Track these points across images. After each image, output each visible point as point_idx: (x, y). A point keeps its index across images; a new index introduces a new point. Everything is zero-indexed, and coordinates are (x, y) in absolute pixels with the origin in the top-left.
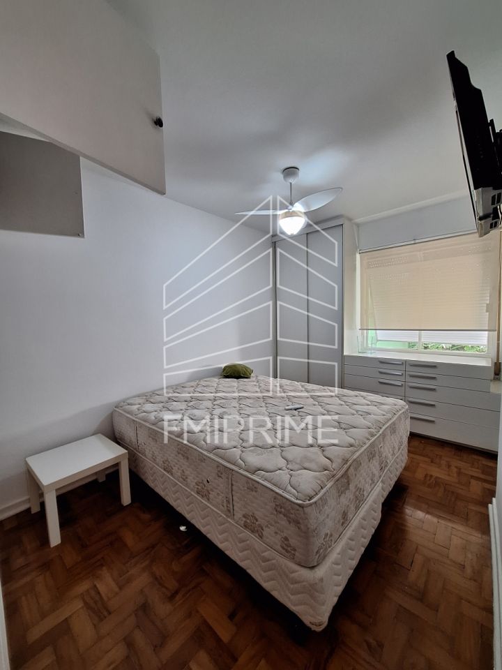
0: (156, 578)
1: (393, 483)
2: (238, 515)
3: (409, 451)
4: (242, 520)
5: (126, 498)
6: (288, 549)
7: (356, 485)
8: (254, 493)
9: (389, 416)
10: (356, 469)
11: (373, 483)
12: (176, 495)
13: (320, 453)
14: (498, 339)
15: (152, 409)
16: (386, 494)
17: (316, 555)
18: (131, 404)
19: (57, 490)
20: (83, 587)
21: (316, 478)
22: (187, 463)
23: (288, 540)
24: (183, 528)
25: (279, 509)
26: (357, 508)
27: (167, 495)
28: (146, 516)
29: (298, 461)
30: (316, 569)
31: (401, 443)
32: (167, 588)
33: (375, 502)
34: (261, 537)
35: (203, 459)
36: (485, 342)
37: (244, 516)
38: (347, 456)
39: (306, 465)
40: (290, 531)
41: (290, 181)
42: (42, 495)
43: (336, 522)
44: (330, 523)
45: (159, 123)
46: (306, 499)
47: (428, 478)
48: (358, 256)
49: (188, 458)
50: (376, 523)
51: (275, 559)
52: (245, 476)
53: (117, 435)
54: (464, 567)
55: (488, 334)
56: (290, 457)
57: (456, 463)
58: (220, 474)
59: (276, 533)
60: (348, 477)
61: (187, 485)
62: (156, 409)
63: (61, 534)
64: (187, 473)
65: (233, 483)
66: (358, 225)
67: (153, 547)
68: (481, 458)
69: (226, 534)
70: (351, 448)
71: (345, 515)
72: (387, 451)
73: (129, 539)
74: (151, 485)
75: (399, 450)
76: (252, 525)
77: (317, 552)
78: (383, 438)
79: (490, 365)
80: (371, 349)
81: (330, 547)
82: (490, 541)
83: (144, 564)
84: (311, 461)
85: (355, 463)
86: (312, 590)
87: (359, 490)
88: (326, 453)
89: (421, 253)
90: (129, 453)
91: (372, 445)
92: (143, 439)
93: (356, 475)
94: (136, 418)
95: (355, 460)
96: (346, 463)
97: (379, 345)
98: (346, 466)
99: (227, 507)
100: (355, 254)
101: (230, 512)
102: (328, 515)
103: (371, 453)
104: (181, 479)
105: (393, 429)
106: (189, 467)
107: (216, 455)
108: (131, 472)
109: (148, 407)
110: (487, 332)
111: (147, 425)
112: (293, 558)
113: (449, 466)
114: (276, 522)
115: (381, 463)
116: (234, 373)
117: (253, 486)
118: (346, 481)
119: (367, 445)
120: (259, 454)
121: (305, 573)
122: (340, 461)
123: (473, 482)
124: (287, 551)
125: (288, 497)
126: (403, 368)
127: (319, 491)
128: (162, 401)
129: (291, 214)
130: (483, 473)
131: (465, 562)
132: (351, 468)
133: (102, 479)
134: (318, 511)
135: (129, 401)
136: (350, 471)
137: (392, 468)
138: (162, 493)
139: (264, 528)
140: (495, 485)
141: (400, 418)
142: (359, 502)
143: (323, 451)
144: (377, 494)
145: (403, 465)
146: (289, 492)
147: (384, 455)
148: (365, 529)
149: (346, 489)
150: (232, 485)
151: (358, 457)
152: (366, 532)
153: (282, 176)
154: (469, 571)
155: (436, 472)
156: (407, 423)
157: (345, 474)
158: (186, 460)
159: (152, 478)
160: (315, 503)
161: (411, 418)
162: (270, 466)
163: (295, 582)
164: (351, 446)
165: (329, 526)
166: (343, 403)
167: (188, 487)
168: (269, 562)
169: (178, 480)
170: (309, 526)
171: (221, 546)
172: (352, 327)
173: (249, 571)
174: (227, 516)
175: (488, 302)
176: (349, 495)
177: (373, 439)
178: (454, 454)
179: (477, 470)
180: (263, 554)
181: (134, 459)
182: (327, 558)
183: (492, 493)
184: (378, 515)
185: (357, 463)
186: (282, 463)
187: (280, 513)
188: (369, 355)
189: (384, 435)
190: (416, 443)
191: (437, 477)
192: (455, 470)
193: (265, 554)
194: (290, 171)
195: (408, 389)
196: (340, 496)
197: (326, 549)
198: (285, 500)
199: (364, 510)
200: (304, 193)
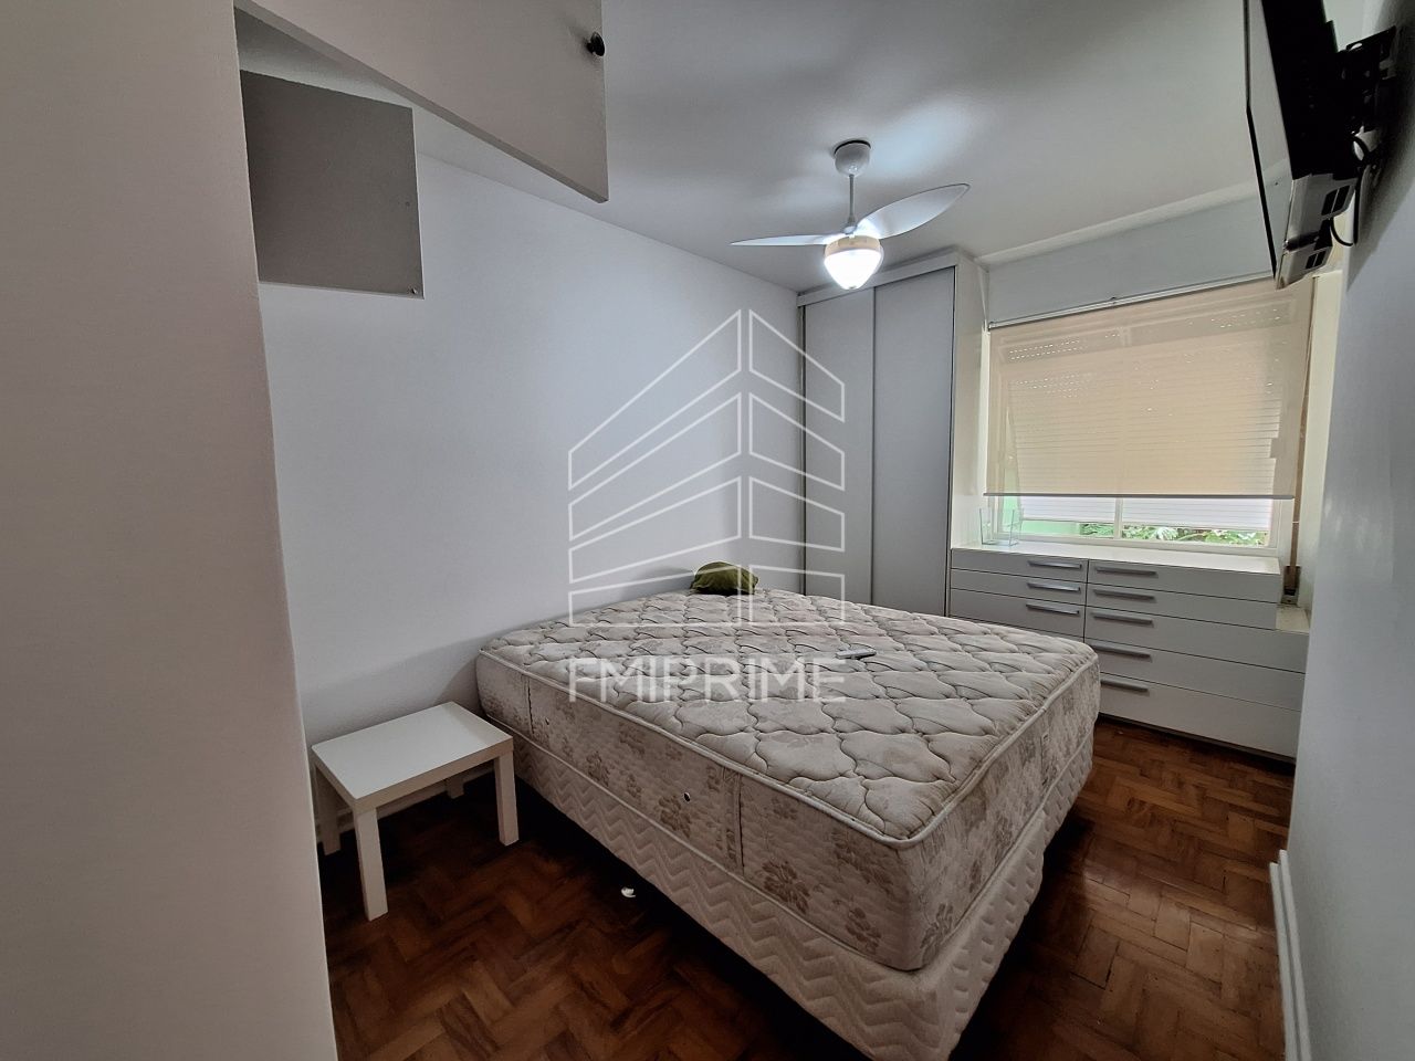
0: (581, 986)
1: (1063, 814)
2: (754, 865)
3: (1096, 754)
4: (761, 876)
5: (509, 831)
6: (861, 935)
7: (998, 813)
8: (789, 822)
9: (1059, 674)
10: (998, 779)
11: (1029, 810)
12: (616, 825)
13: (922, 744)
14: (1296, 516)
15: (559, 654)
16: (1050, 835)
17: (922, 947)
18: (515, 644)
19: (378, 809)
20: (441, 998)
21: (918, 792)
22: (641, 762)
23: (864, 916)
24: (627, 892)
25: (844, 853)
26: (999, 858)
27: (595, 826)
28: (552, 868)
29: (879, 759)
30: (921, 975)
31: (1082, 732)
32: (605, 1006)
33: (1032, 849)
34: (803, 909)
35: (675, 752)
36: (1266, 524)
37: (766, 868)
38: (980, 752)
39: (896, 767)
40: (868, 897)
41: (850, 172)
42: (349, 817)
43: (960, 883)
44: (948, 885)
45: (595, 46)
46: (901, 834)
47: (1136, 806)
48: (986, 336)
49: (642, 752)
50: (1033, 892)
51: (831, 954)
52: (769, 787)
53: (486, 705)
54: (1219, 985)
55: (1274, 506)
56: (859, 752)
57: (1195, 777)
58: (713, 783)
59: (837, 902)
60: (984, 794)
61: (640, 806)
62: (567, 653)
63: (388, 897)
64: (640, 781)
65: (743, 800)
66: (987, 269)
67: (571, 927)
68: (1250, 770)
69: (723, 904)
70: (986, 737)
71: (976, 870)
72: (1055, 748)
73: (522, 911)
74: (560, 805)
75: (1078, 746)
76: (783, 886)
77: (925, 940)
78: (1050, 719)
79: (1276, 570)
80: (1011, 537)
81: (947, 932)
82: (1274, 939)
83: (555, 960)
84: (906, 760)
85: (996, 765)
86: (914, 1015)
87: (1002, 821)
88: (935, 745)
89: (1128, 328)
90: (514, 740)
91: (1029, 733)
92: (542, 714)
93: (997, 790)
94: (527, 670)
95: (995, 761)
96: (978, 766)
97: (1027, 529)
98: (978, 772)
99: (729, 849)
100: (981, 332)
101: (735, 860)
102: (946, 868)
103: (1027, 749)
104: (626, 793)
105: (1068, 701)
106: (645, 770)
107: (704, 744)
108: (518, 781)
109: (549, 649)
110: (1270, 501)
111: (553, 683)
112: (872, 953)
113: (1180, 784)
114: (837, 879)
115: (1044, 770)
116: (718, 583)
117: (788, 808)
118: (980, 802)
119: (1018, 733)
120: (793, 745)
121: (896, 982)
122: (966, 761)
123: (1234, 818)
124: (860, 938)
125: (864, 828)
126: (1081, 576)
127: (929, 819)
128: (577, 637)
129: (848, 245)
130: (1256, 800)
131: (1221, 975)
132: (990, 776)
133: (456, 793)
134: (927, 861)
135: (509, 637)
136: (986, 781)
137: (1062, 783)
138: (584, 824)
139: (810, 892)
140: (1288, 827)
141: (1081, 680)
142: (1003, 847)
143: (928, 741)
144: (1035, 831)
145: (1084, 778)
146: (864, 820)
147: (1050, 755)
148: (1013, 903)
149: (980, 819)
150: (741, 805)
151: (1001, 756)
152: (1014, 907)
153: (832, 161)
154: (1230, 993)
155: (1153, 795)
156: (1095, 690)
157: (979, 789)
158: (637, 755)
159: (561, 793)
160: (922, 841)
161: (1104, 684)
162: (819, 768)
163: (875, 998)
164: (987, 732)
165: (946, 889)
166: (959, 647)
167: (643, 809)
168: (819, 960)
169: (620, 796)
170: (910, 888)
171: (712, 928)
172: (969, 491)
173: (776, 979)
174: (727, 867)
175: (1276, 435)
176: (985, 830)
177: (1031, 720)
178: (1191, 761)
179: (1244, 794)
180: (806, 944)
181: (524, 751)
182: (941, 956)
183: (1280, 841)
184: (1037, 875)
185: (1001, 767)
186: (845, 763)
187: (848, 861)
188: (1006, 550)
189: (1050, 713)
190: (1107, 736)
191: (1155, 806)
192: (1193, 792)
193: (811, 944)
194: (852, 150)
195: (1090, 622)
196: (968, 831)
197: (940, 937)
198: (856, 836)
199: (1012, 863)
200: (881, 198)
